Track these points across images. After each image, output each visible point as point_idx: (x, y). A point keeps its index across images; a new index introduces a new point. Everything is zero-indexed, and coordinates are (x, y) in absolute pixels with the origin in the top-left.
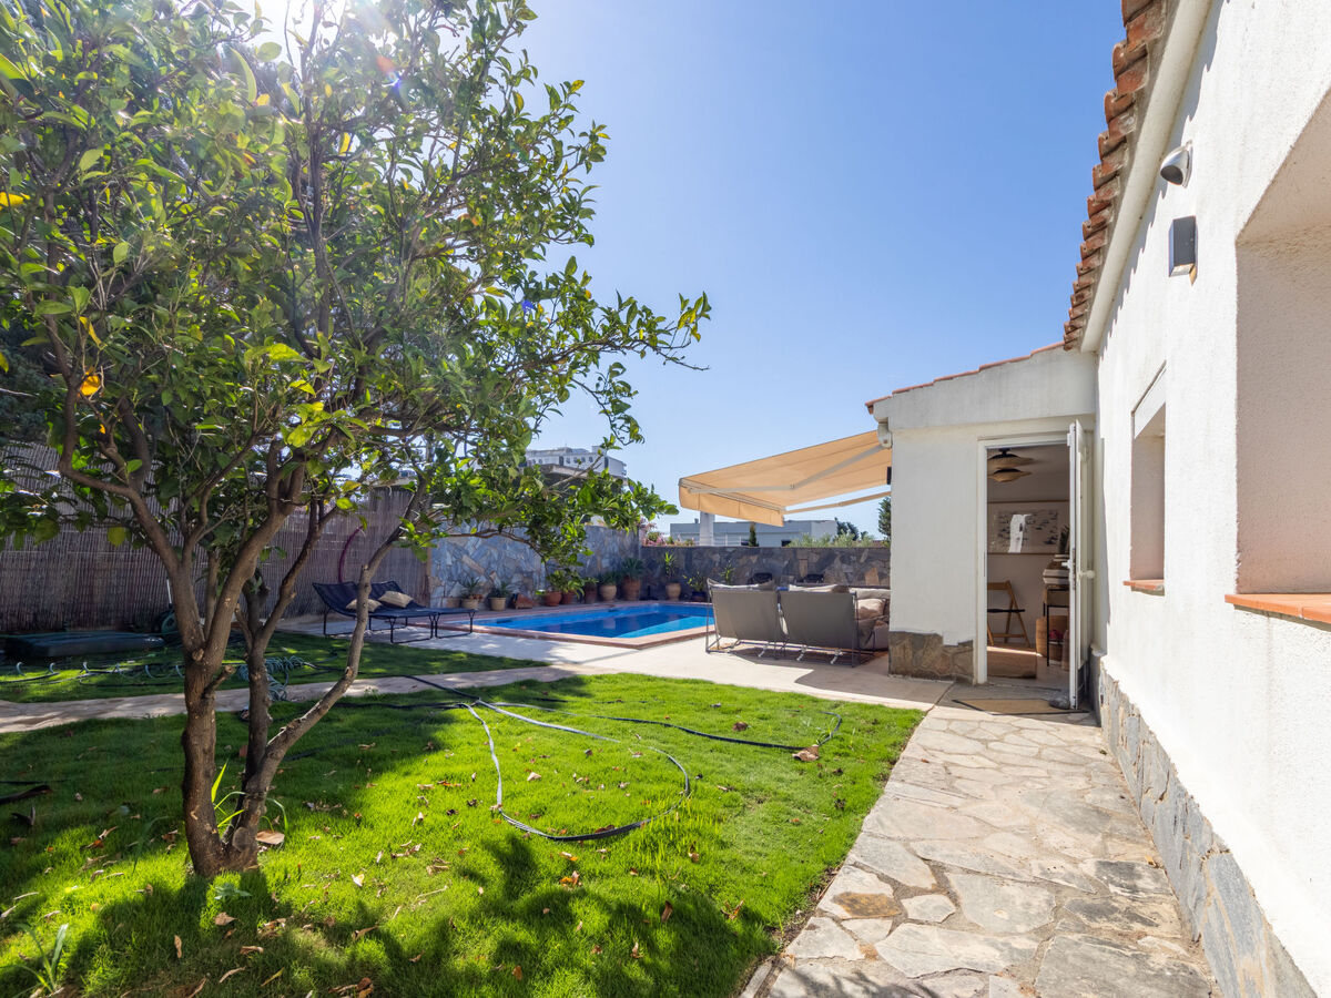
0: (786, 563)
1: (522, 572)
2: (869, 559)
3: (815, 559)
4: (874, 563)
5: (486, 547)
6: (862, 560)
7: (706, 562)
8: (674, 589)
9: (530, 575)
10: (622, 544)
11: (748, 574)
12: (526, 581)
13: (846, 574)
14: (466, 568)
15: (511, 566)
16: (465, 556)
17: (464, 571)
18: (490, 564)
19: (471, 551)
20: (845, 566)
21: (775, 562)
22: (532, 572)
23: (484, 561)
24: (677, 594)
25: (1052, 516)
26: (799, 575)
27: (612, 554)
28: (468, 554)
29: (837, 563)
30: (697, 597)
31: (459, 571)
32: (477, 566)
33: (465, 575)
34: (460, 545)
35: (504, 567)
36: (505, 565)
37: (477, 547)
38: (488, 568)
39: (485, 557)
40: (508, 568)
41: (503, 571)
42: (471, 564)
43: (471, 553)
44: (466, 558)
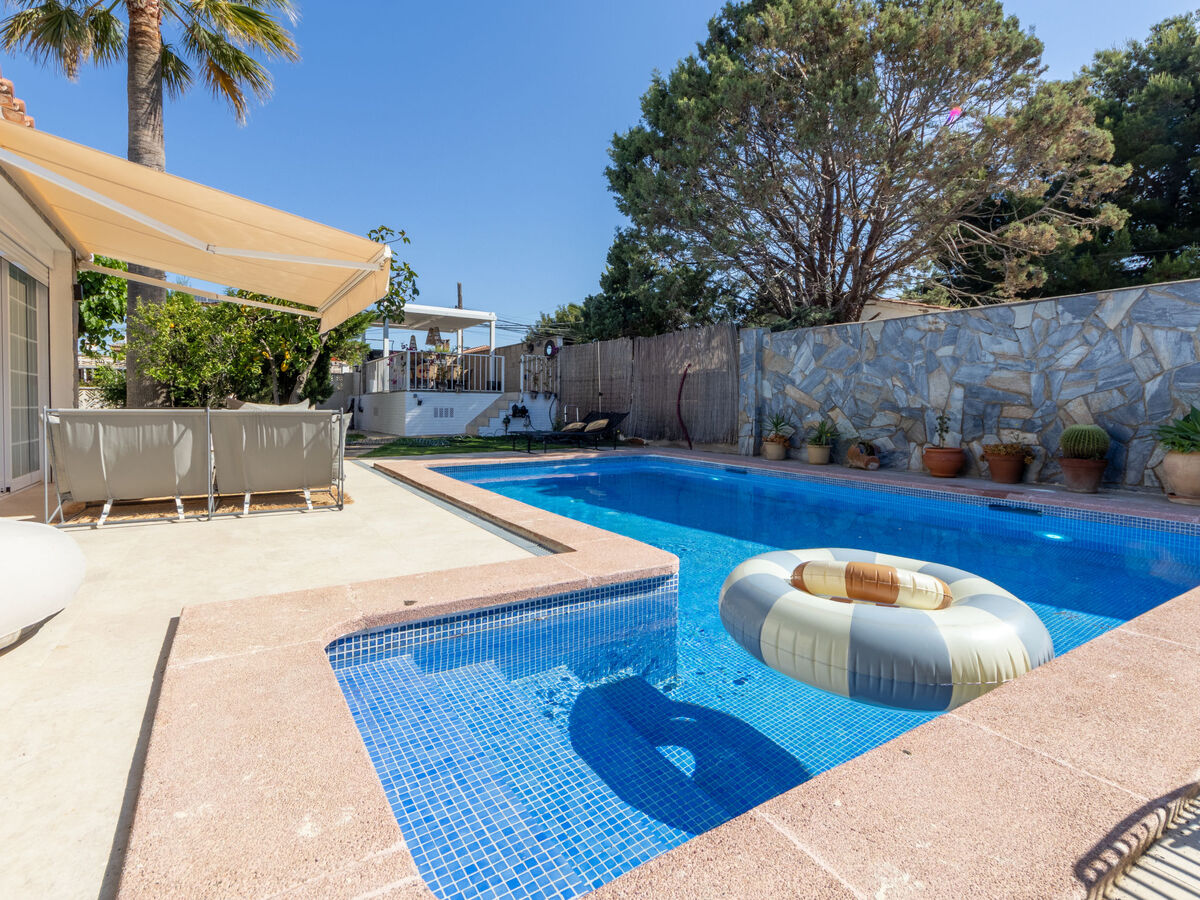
1: (896, 409)
5: (824, 371)
14: (791, 402)
15: (870, 399)
16: (789, 386)
17: (789, 406)
18: (830, 395)
19: (798, 378)
23: (819, 391)
28: (793, 382)
31: (780, 407)
32: (807, 399)
33: (790, 411)
34: (783, 372)
35: (855, 400)
36: (857, 396)
37: (807, 373)
38: (825, 402)
39: (822, 386)
40: (862, 402)
41: (853, 406)
42: (798, 396)
43: (798, 382)
44: (790, 389)
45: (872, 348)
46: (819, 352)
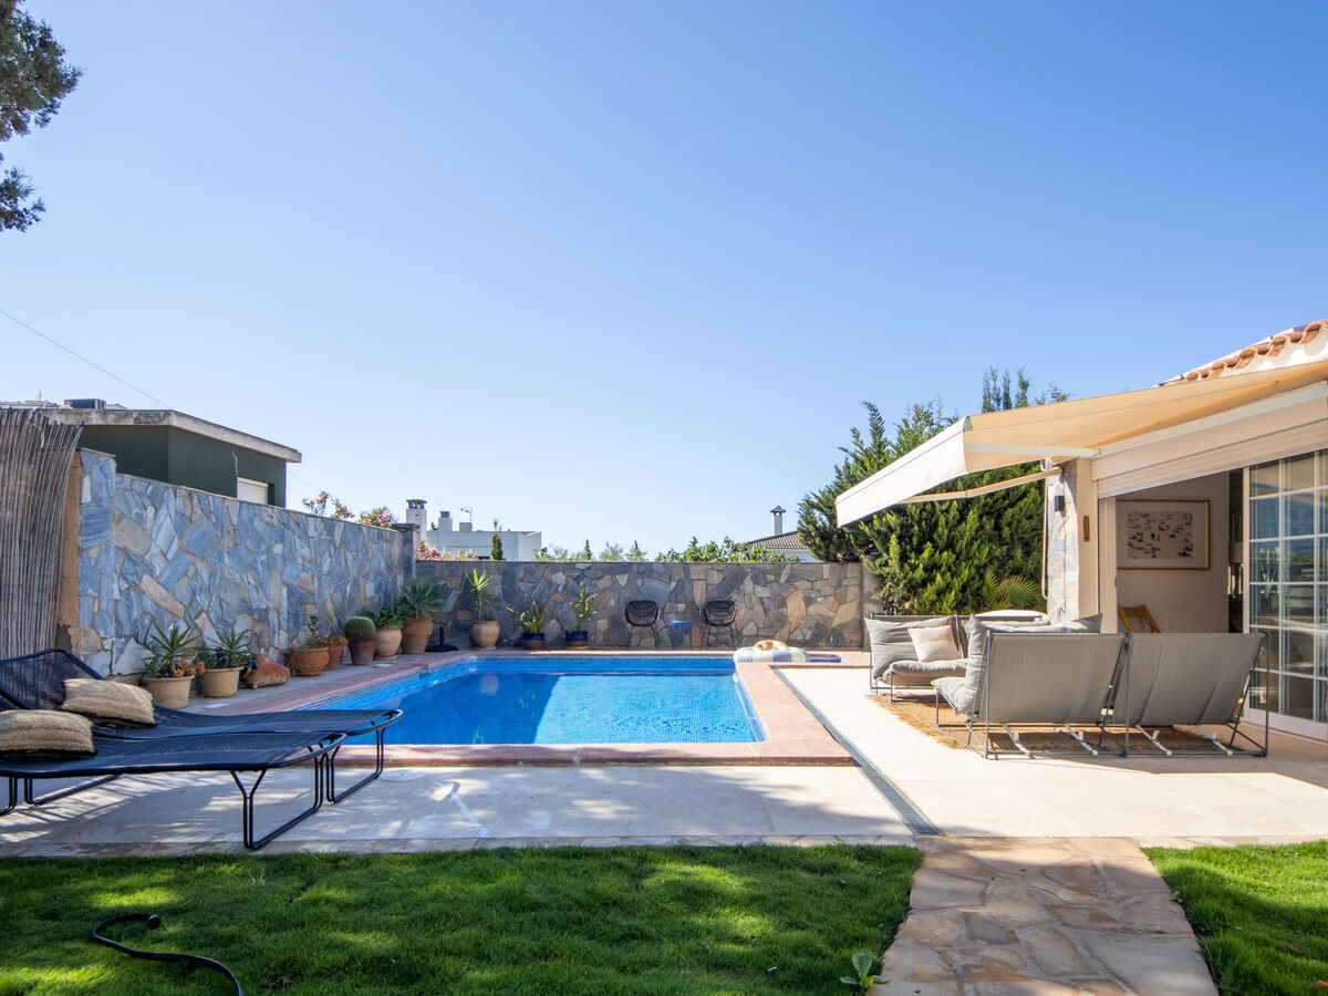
0: (673, 584)
1: (250, 611)
2: (792, 578)
3: (716, 578)
4: (797, 584)
5: (188, 557)
6: (782, 580)
7: (541, 585)
8: (490, 631)
9: (262, 616)
10: (389, 556)
11: (612, 603)
12: (257, 629)
13: (761, 598)
14: (149, 605)
15: (232, 599)
16: (146, 578)
17: (145, 613)
18: (194, 594)
19: (158, 564)
20: (759, 588)
21: (655, 584)
22: (267, 610)
23: (183, 589)
24: (494, 639)
25: (1187, 521)
26: (693, 602)
27: (378, 573)
28: (151, 572)
29: (748, 584)
30: (534, 642)
31: (135, 614)
32: (170, 600)
33: (147, 621)
34: (137, 550)
35: (221, 600)
36: (222, 597)
37: (170, 556)
38: (190, 604)
39: (185, 580)
40: (226, 603)
41: (219, 609)
42: (157, 596)
43: (158, 572)
44: (147, 583)
45: (232, 532)
46: (182, 523)
